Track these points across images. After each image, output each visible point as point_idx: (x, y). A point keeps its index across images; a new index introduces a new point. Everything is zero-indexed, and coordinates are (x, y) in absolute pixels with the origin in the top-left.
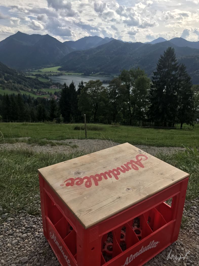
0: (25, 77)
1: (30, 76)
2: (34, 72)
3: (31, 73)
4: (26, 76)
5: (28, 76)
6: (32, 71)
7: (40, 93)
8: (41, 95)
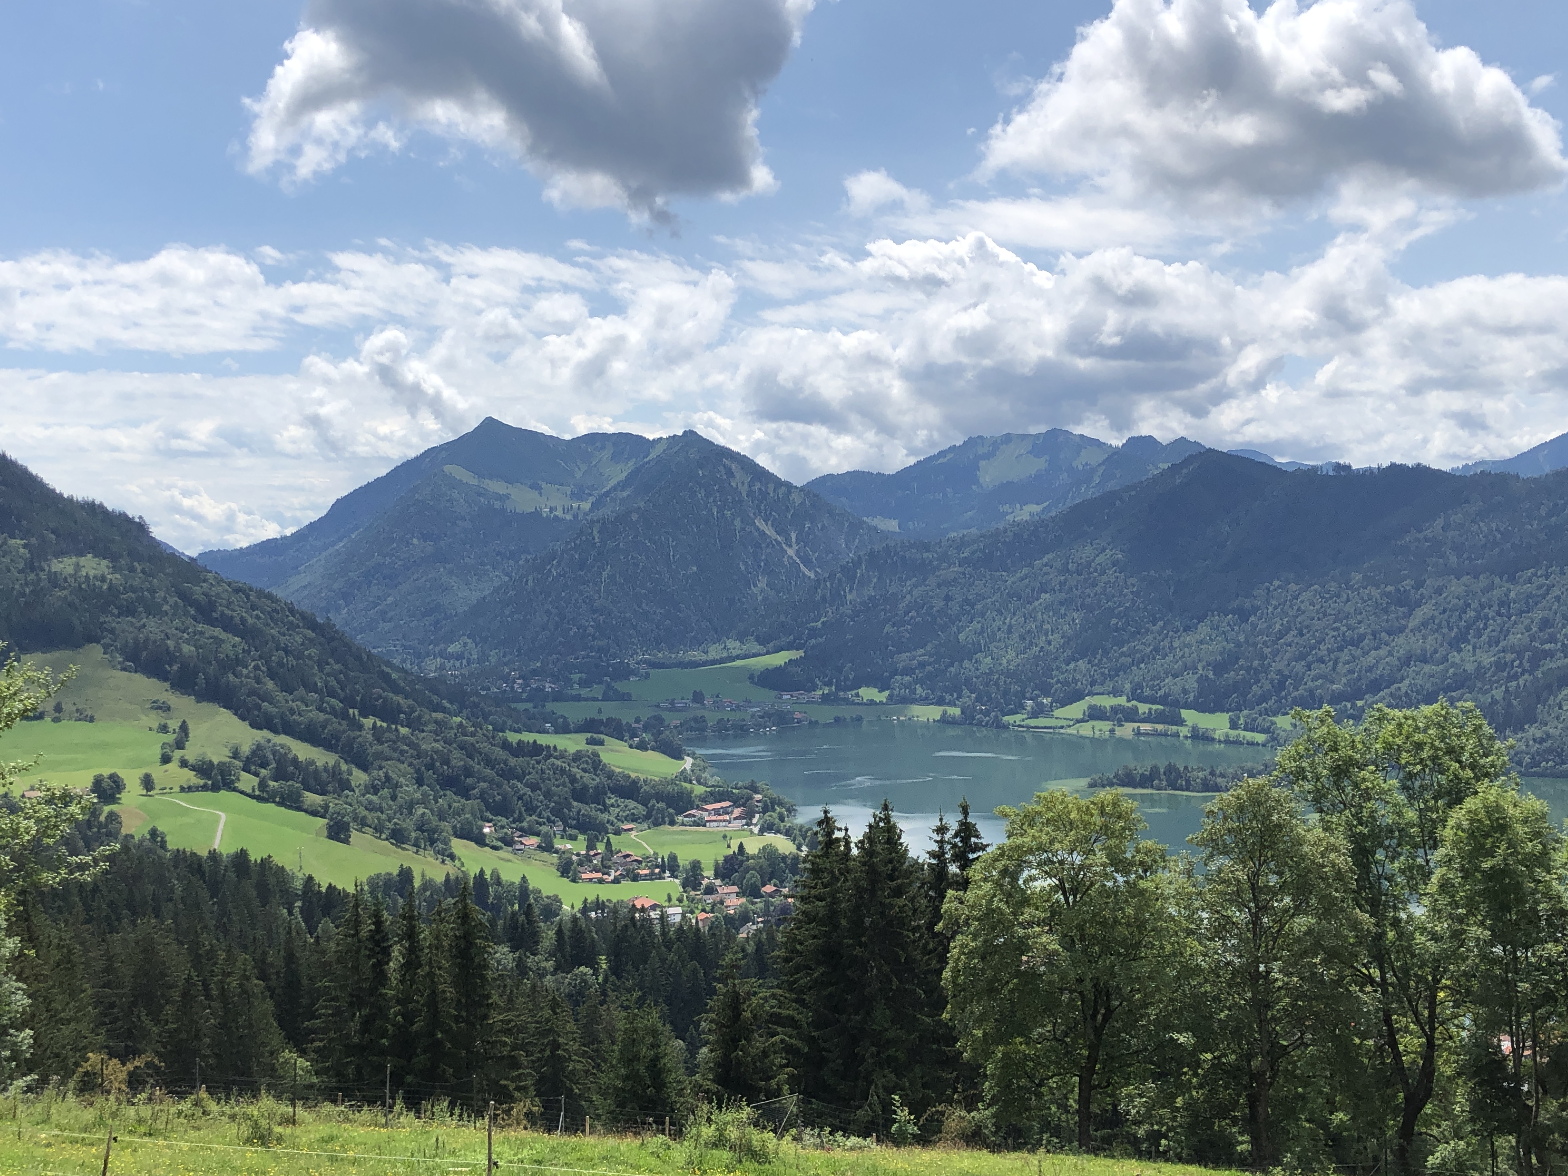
0: (506, 745)
1: (545, 731)
2: (578, 698)
3: (550, 706)
4: (513, 738)
5: (528, 737)
6: (558, 697)
7: (604, 868)
8: (616, 881)
